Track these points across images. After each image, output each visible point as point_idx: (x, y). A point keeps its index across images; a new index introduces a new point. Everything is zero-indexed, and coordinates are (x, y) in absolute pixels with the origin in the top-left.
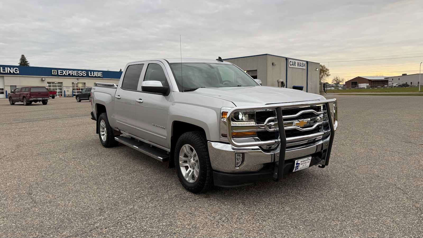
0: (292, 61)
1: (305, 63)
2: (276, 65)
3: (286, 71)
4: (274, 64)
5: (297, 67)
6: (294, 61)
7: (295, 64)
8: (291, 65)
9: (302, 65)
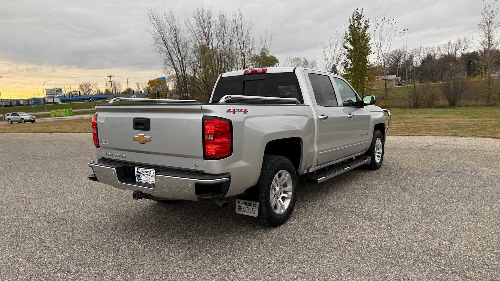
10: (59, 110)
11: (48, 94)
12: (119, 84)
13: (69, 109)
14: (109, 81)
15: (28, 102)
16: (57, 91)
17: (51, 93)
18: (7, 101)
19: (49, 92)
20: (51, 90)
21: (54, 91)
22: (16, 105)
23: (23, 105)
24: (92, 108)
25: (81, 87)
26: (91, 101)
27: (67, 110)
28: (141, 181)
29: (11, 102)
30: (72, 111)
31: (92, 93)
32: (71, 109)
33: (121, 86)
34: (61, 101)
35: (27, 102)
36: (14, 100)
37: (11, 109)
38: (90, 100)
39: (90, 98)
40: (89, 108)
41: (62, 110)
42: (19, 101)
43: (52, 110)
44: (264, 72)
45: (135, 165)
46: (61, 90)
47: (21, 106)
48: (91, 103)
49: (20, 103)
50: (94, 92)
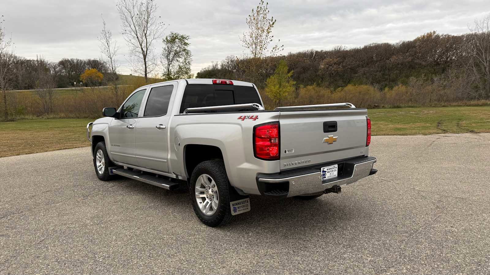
28: (325, 179)
44: (232, 84)
45: (321, 166)
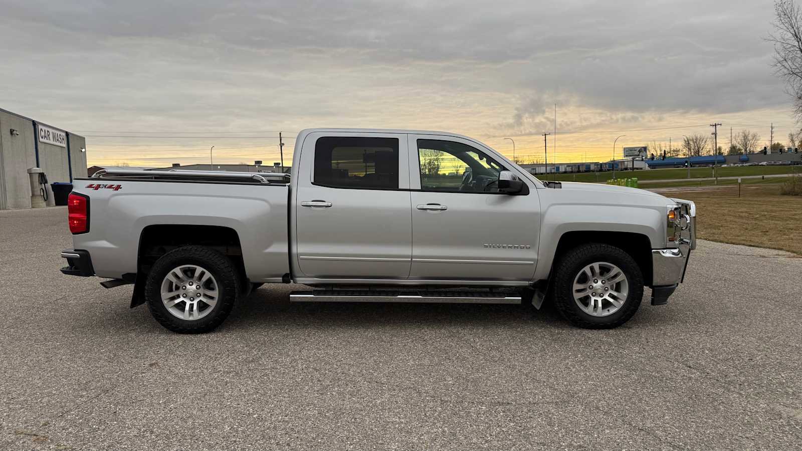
0: (44, 128)
1: (64, 134)
2: (17, 135)
3: (34, 150)
4: (15, 132)
5: (51, 142)
6: (47, 129)
7: (49, 135)
8: (42, 138)
9: (59, 139)
10: (619, 180)
11: (627, 156)
12: (754, 136)
13: (633, 179)
14: (713, 134)
15: (601, 167)
16: (640, 151)
17: (631, 154)
18: (575, 165)
19: (628, 152)
20: (631, 149)
21: (636, 150)
22: (586, 171)
23: (593, 171)
24: (687, 178)
25: (687, 143)
26: (687, 166)
27: (630, 180)
29: (579, 166)
30: (636, 182)
31: (703, 153)
32: (636, 179)
33: (758, 140)
34: (649, 166)
35: (599, 166)
36: (582, 164)
37: (574, 176)
38: (686, 164)
39: (686, 162)
40: (683, 178)
41: (623, 180)
42: (590, 165)
43: (609, 179)
46: (645, 149)
47: (591, 173)
48: (687, 169)
49: (590, 168)
50: (707, 150)
